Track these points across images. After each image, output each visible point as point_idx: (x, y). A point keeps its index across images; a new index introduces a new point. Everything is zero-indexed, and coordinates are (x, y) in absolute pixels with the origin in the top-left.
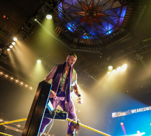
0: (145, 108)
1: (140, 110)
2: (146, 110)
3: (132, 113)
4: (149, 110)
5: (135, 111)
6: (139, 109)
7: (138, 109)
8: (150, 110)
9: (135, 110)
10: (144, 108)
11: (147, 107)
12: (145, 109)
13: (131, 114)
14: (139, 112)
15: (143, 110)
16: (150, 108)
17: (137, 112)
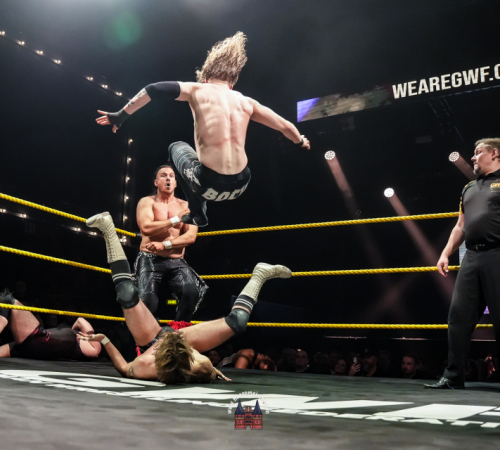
0: (460, 75)
1: (432, 85)
2: (460, 84)
3: (397, 96)
4: (475, 81)
5: (410, 88)
6: (431, 80)
7: (423, 82)
8: (483, 80)
9: (410, 84)
10: (454, 75)
11: (471, 72)
12: (460, 80)
13: (388, 103)
14: (427, 91)
15: (447, 85)
16: (483, 74)
17: (420, 92)
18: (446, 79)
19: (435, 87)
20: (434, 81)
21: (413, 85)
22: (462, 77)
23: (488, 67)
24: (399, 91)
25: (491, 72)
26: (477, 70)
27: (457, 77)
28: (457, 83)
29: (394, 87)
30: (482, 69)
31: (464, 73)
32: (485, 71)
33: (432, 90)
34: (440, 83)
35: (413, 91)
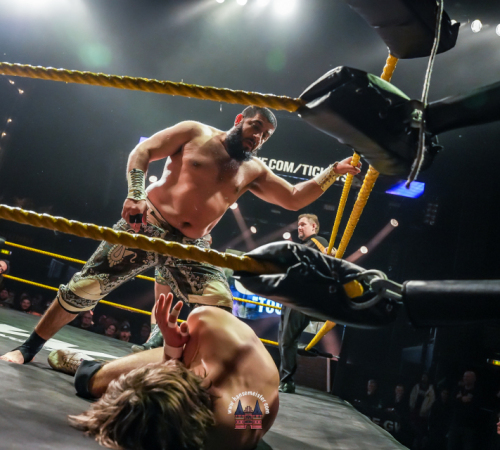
23: (266, 159)
25: (268, 162)
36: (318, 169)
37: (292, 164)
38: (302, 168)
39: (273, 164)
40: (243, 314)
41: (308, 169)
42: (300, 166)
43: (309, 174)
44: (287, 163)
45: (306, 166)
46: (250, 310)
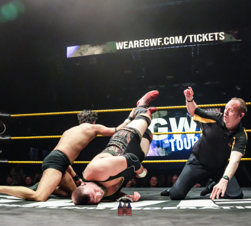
0: (148, 40)
1: (135, 44)
2: (148, 45)
3: (118, 48)
4: (155, 45)
5: (125, 45)
6: (135, 42)
7: (131, 42)
8: (159, 44)
9: (125, 42)
10: (145, 41)
11: (153, 40)
12: (148, 43)
13: (115, 51)
14: (133, 47)
15: (142, 45)
16: (159, 42)
17: (129, 47)
18: (142, 42)
19: (136, 45)
20: (136, 42)
21: (126, 44)
22: (149, 42)
23: (161, 39)
24: (120, 46)
25: (163, 41)
26: (156, 39)
27: (147, 41)
28: (147, 44)
29: (117, 43)
30: (159, 39)
31: (150, 40)
32: (160, 40)
33: (135, 47)
34: (139, 44)
35: (126, 46)
36: (201, 36)
37: (181, 37)
38: (189, 38)
39: (167, 41)
40: (163, 153)
41: (193, 37)
42: (187, 36)
43: (195, 41)
44: (176, 37)
45: (191, 36)
46: (166, 149)
